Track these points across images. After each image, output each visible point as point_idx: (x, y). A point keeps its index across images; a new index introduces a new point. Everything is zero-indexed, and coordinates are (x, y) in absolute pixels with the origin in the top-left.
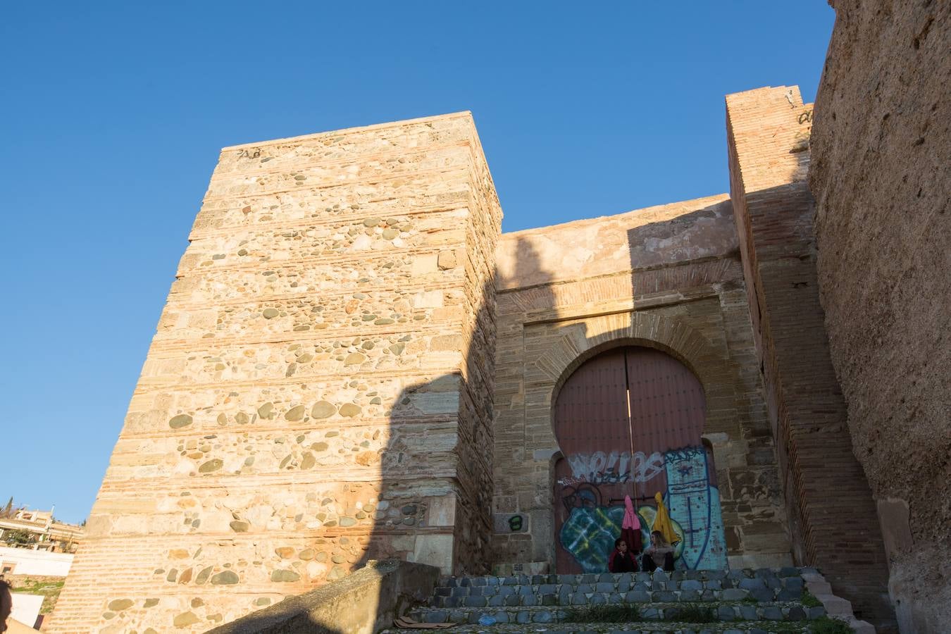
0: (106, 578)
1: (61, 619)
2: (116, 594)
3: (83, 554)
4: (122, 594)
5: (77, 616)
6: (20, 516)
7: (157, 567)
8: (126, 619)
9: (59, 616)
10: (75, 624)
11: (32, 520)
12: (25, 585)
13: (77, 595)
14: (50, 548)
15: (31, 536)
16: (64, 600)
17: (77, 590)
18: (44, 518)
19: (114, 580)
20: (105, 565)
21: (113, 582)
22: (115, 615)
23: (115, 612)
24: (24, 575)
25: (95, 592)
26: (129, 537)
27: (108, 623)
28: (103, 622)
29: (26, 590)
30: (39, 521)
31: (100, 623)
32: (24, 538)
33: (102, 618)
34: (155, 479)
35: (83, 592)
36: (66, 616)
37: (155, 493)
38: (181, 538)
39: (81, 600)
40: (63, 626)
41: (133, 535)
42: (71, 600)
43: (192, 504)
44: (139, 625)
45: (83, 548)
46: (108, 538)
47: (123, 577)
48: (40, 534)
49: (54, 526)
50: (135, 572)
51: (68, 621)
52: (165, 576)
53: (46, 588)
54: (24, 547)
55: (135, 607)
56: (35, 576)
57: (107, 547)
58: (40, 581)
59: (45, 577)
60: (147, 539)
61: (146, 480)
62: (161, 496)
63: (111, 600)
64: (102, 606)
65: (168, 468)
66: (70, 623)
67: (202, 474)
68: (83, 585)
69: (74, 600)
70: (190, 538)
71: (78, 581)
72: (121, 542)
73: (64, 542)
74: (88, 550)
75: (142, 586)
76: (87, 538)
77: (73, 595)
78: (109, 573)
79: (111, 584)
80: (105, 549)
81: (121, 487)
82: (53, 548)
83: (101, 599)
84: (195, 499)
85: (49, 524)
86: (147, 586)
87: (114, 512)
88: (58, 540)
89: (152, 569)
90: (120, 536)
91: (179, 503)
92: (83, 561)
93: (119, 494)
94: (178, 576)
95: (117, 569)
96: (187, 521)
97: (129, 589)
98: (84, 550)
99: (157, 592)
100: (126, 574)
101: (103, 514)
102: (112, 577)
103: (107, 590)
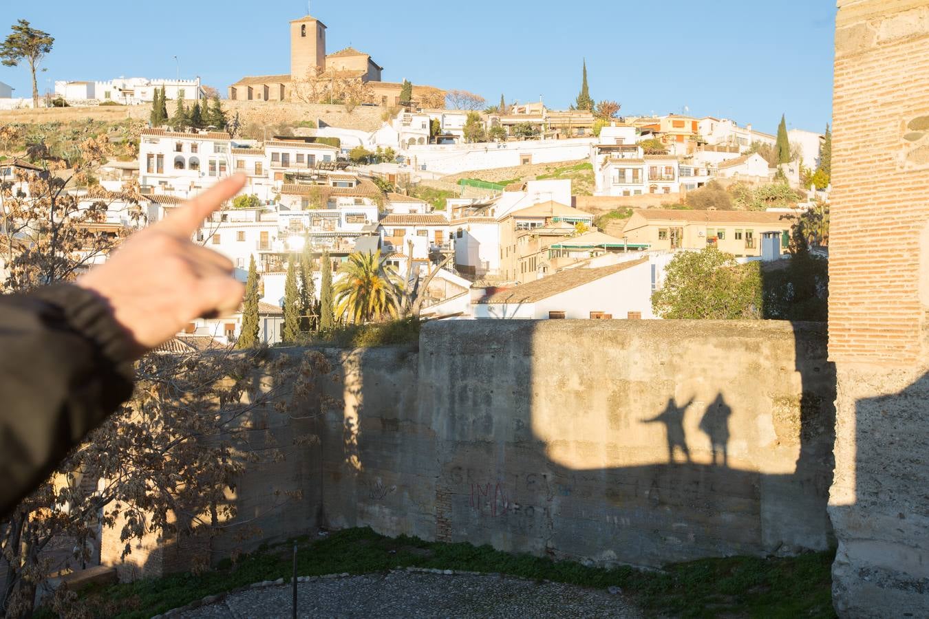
0: (892, 95)
1: (846, 150)
2: (915, 111)
4: (923, 110)
5: (867, 144)
6: (515, 110)
9: (842, 147)
10: (867, 152)
11: (527, 113)
12: (546, 172)
13: (857, 122)
14: (556, 135)
15: (534, 128)
16: (840, 130)
17: (854, 116)
18: (537, 109)
19: (906, 95)
20: (883, 82)
21: (906, 98)
22: (922, 135)
23: (922, 132)
24: (542, 164)
25: (882, 114)
26: (908, 42)
27: (914, 145)
28: (906, 144)
29: (548, 177)
30: (534, 113)
31: (904, 146)
32: (528, 130)
33: (903, 141)
35: (864, 118)
36: (851, 146)
39: (865, 126)
40: (853, 157)
41: (913, 37)
42: (851, 128)
45: (842, 69)
46: (874, 49)
47: (920, 89)
48: (541, 125)
49: (549, 114)
51: (857, 151)
53: (565, 172)
54: (532, 138)
56: (552, 163)
57: (877, 61)
58: (558, 167)
63: (908, 119)
64: (899, 128)
69: (855, 128)
71: (851, 107)
72: (898, 50)
73: (565, 128)
74: (850, 70)
76: (843, 57)
77: (850, 123)
78: (892, 89)
79: (902, 101)
80: (875, 64)
82: (558, 135)
83: (895, 120)
85: (545, 114)
87: (873, 18)
88: (558, 128)
90: (893, 43)
92: (849, 84)
95: (904, 83)
98: (844, 72)
100: (922, 86)
101: (855, 24)
102: (900, 93)
103: (900, 109)
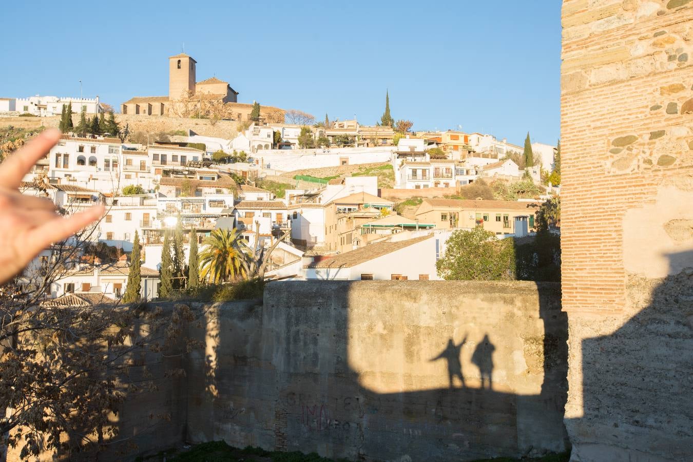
0: (600, 122)
1: (570, 159)
2: (616, 133)
3: (568, 108)
4: (622, 132)
5: (585, 155)
6: (337, 125)
7: (651, 105)
8: (634, 151)
9: (568, 157)
10: (585, 161)
11: (345, 127)
12: (359, 171)
13: (578, 140)
14: (366, 145)
15: (350, 138)
16: (567, 145)
17: (575, 136)
18: (353, 125)
19: (610, 122)
20: (594, 113)
21: (609, 124)
22: (622, 150)
23: (621, 148)
24: (356, 165)
25: (594, 135)
26: (610, 85)
27: (617, 157)
28: (611, 156)
29: (361, 174)
30: (349, 128)
31: (609, 157)
32: (346, 140)
33: (609, 154)
34: (618, 29)
35: (582, 137)
36: (574, 157)
37: (623, 41)
38: (670, 74)
39: (583, 143)
40: (576, 164)
41: (613, 82)
42: (573, 144)
43: (671, 41)
44: (651, 155)
45: (566, 102)
46: (587, 90)
47: (619, 118)
48: (355, 136)
49: (360, 129)
50: (628, 112)
51: (578, 160)
52: (663, 111)
53: (373, 171)
54: (349, 146)
55: (640, 140)
56: (364, 164)
57: (590, 97)
58: (368, 167)
59: (370, 164)
60: (630, 82)
61: (608, 32)
62: (632, 42)
63: (612, 139)
64: (606, 145)
65: (627, 15)
66: (580, 161)
67: (674, 10)
68: (580, 131)
69: (576, 144)
70: (681, 72)
71: (573, 129)
72: (603, 91)
73: (373, 139)
74: (572, 104)
75: (642, 123)
76: (567, 94)
77: (573, 140)
78: (600, 118)
79: (608, 126)
80: (588, 100)
81: (583, 44)
82: (368, 144)
83: (603, 139)
84: (673, 35)
85: (358, 129)
86: (646, 122)
87: (586, 68)
88: (368, 139)
89: (647, 107)
90: (599, 86)
91: (654, 44)
92: (571, 113)
93: (583, 51)
94: (679, 108)
95: (608, 114)
96: (671, 58)
97: (628, 127)
98: (568, 104)
99: (660, 125)
100: (620, 116)
101: (574, 71)
102: (606, 121)
103: (606, 131)
